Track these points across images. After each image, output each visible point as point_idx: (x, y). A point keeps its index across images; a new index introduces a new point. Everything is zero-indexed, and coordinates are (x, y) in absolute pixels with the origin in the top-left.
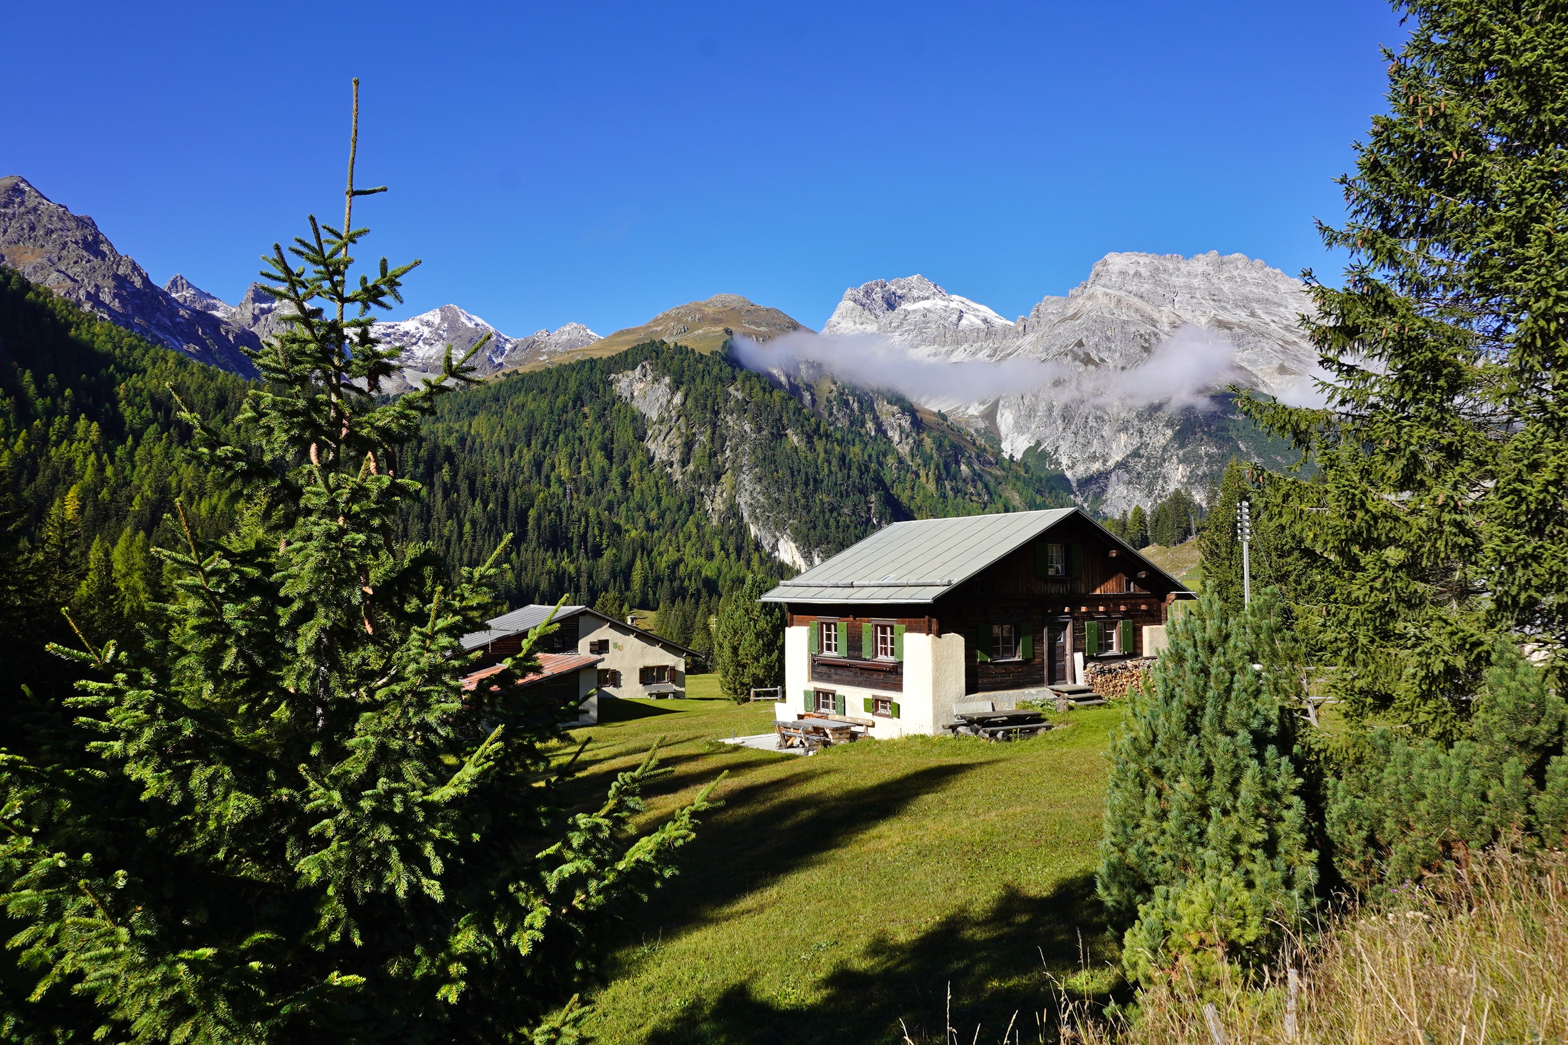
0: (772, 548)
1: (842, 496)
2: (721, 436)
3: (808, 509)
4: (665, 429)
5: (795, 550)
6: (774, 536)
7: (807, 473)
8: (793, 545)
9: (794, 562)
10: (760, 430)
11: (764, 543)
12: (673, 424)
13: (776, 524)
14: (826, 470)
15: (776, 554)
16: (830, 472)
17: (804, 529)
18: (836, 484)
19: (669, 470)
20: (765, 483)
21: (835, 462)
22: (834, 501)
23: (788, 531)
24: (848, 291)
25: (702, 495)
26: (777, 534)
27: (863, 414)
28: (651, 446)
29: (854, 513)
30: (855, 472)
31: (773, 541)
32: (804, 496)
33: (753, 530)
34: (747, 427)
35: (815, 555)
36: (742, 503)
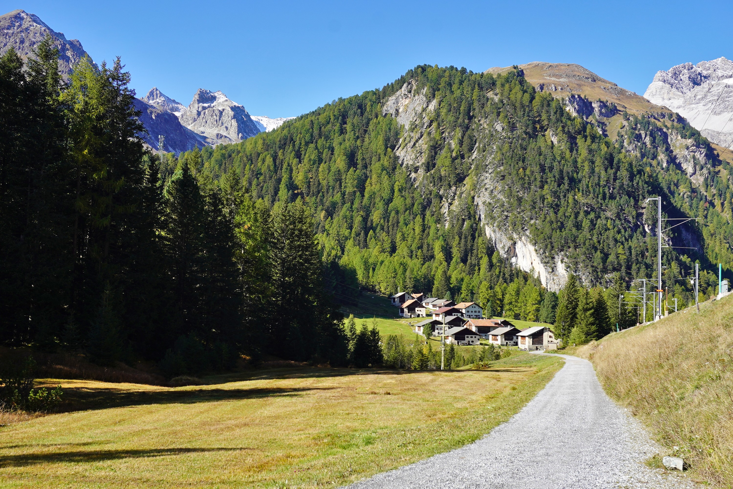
0: (508, 252)
1: (604, 198)
2: (470, 137)
3: (556, 207)
4: (416, 136)
5: (534, 253)
6: (511, 239)
7: (561, 171)
8: (532, 248)
9: (533, 270)
10: (512, 127)
11: (499, 246)
12: (423, 130)
13: (514, 225)
14: (587, 168)
15: (513, 260)
16: (593, 171)
17: (547, 230)
18: (598, 184)
19: (413, 175)
20: (508, 180)
21: (598, 161)
22: (593, 202)
23: (528, 233)
24: (659, 74)
25: (441, 198)
26: (515, 236)
27: (656, 147)
28: (400, 153)
29: (618, 216)
30: (624, 173)
31: (509, 243)
32: (555, 194)
33: (488, 232)
34: (499, 127)
35: (558, 259)
36: (480, 203)
